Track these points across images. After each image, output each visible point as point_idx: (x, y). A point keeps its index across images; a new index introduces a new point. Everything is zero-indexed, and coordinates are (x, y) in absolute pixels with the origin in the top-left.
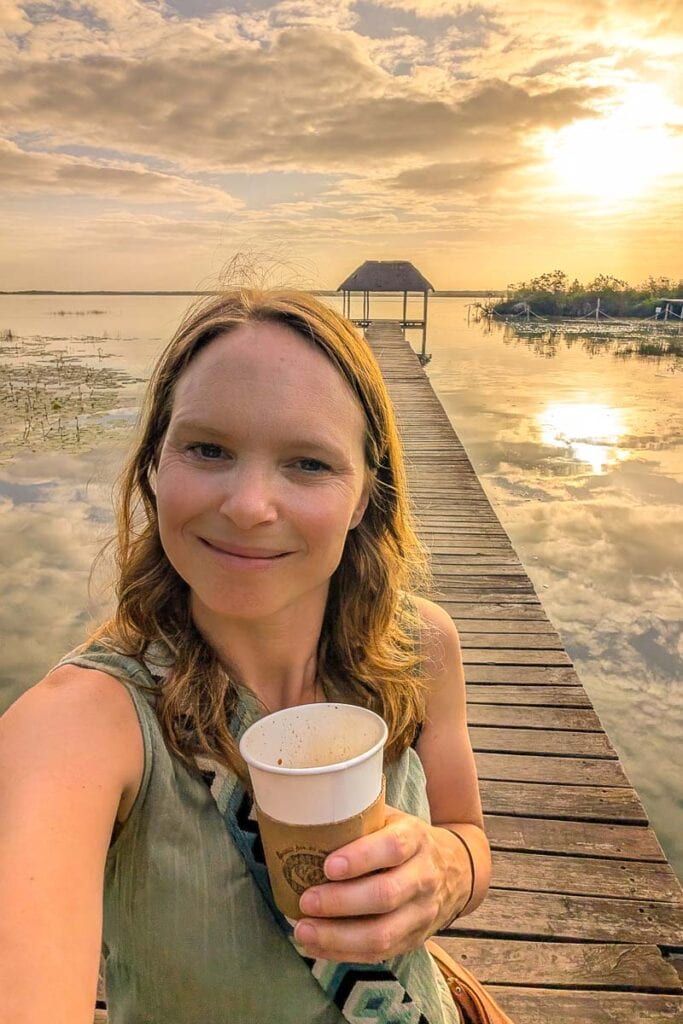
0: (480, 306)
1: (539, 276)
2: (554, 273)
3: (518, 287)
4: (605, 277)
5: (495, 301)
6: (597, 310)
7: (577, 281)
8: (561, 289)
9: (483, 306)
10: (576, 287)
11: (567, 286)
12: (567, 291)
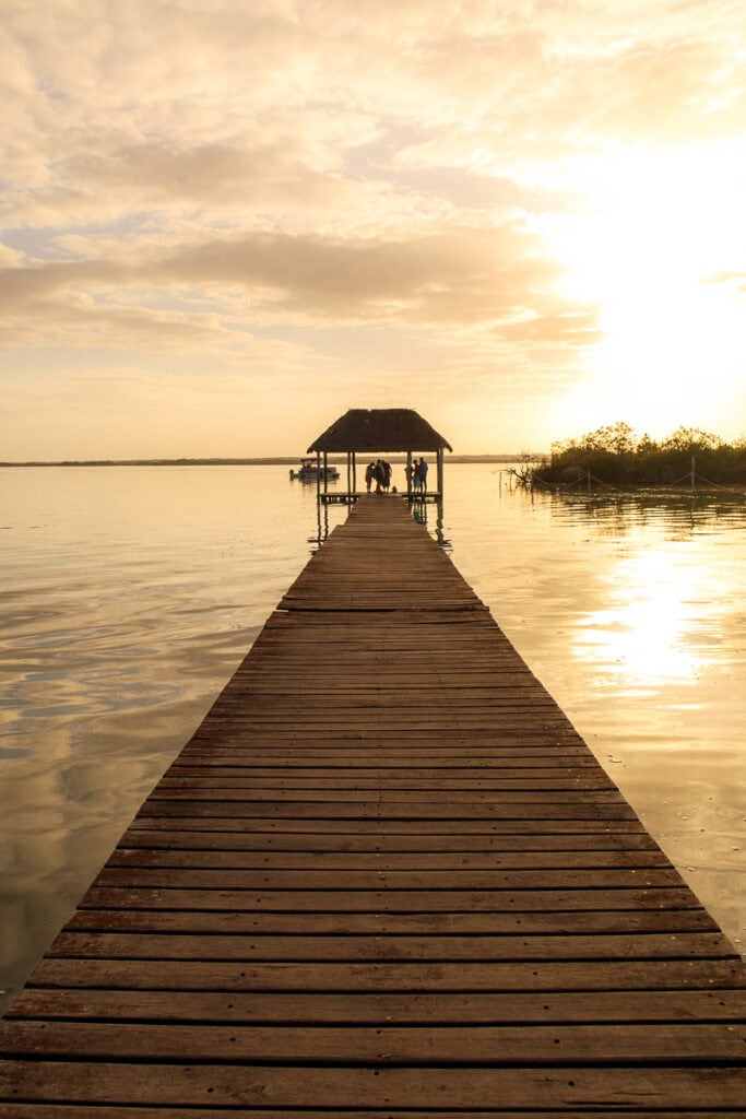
0: (514, 472)
1: (593, 431)
2: (615, 426)
3: (566, 446)
4: (688, 429)
5: (534, 466)
6: (693, 473)
7: (646, 437)
8: (627, 447)
9: (519, 473)
10: (648, 447)
11: (634, 441)
12: (635, 451)
